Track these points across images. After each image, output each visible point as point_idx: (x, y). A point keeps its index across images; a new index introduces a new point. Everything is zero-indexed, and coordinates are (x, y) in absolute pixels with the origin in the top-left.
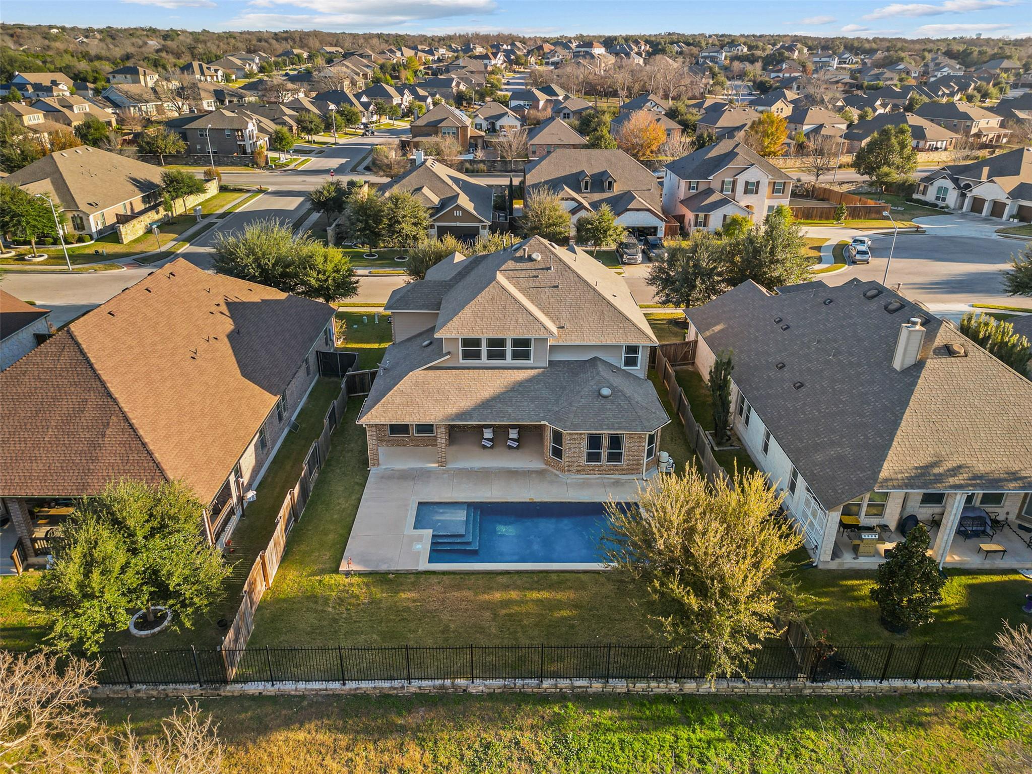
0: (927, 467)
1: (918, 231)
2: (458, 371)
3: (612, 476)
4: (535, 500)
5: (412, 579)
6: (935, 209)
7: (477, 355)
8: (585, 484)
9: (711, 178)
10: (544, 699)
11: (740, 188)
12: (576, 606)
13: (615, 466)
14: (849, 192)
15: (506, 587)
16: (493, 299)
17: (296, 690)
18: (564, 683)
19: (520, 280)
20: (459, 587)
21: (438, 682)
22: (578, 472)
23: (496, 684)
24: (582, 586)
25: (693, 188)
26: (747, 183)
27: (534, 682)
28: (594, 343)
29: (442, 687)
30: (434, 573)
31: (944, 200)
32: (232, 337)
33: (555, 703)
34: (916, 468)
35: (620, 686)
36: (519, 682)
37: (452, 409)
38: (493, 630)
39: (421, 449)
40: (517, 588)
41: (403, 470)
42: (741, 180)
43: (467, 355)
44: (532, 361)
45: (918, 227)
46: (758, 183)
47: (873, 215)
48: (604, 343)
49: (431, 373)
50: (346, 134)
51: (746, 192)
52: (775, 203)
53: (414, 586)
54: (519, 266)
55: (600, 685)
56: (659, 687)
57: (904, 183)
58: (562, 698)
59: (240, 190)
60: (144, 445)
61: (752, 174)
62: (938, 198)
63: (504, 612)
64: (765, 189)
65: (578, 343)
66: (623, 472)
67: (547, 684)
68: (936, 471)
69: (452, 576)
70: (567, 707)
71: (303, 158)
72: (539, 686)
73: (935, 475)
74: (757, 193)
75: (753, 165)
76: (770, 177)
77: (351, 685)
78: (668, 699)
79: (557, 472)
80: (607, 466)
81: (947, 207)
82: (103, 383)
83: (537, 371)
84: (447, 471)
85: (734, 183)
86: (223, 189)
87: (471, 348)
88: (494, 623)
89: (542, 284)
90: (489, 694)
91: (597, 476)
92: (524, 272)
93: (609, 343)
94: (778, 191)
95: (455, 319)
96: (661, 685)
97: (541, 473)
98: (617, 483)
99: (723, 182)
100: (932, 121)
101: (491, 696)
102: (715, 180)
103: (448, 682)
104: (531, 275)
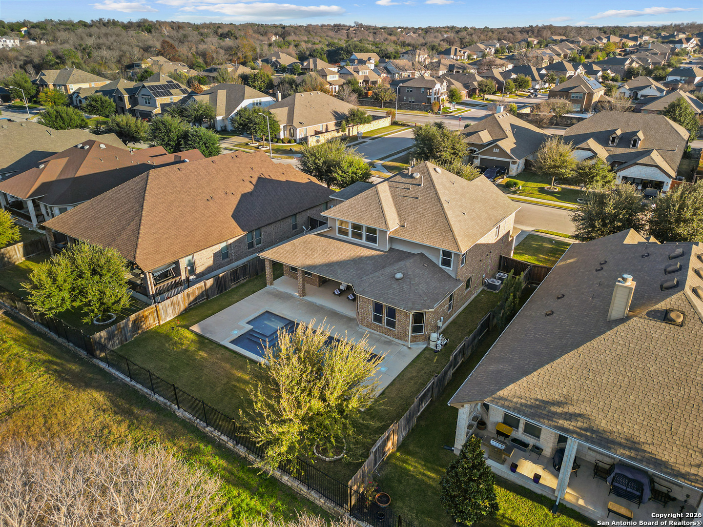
0: (548, 402)
2: (333, 240)
3: (388, 337)
5: (214, 346)
7: (346, 233)
8: (366, 336)
13: (390, 330)
16: (367, 198)
18: (216, 433)
19: (397, 189)
20: (227, 360)
21: (165, 401)
22: (368, 326)
27: (204, 424)
28: (417, 242)
29: (165, 404)
30: (226, 348)
32: (244, 196)
33: (205, 442)
34: (537, 400)
35: (242, 451)
36: (197, 421)
37: (309, 262)
38: (218, 389)
41: (281, 292)
43: (341, 231)
44: (377, 245)
48: (425, 244)
49: (318, 238)
50: (517, 95)
53: (210, 350)
54: (401, 180)
55: (232, 444)
58: (209, 440)
59: (403, 125)
63: (235, 383)
65: (407, 239)
66: (395, 336)
67: (209, 429)
68: (554, 409)
70: (207, 447)
71: (467, 109)
72: (204, 428)
73: (549, 412)
77: (133, 383)
79: (358, 322)
80: (385, 328)
83: (379, 252)
84: (302, 300)
86: (394, 123)
87: (343, 227)
88: (223, 386)
89: (409, 195)
90: (183, 420)
91: (379, 333)
93: (428, 244)
97: (350, 320)
103: (169, 403)
104: (406, 187)
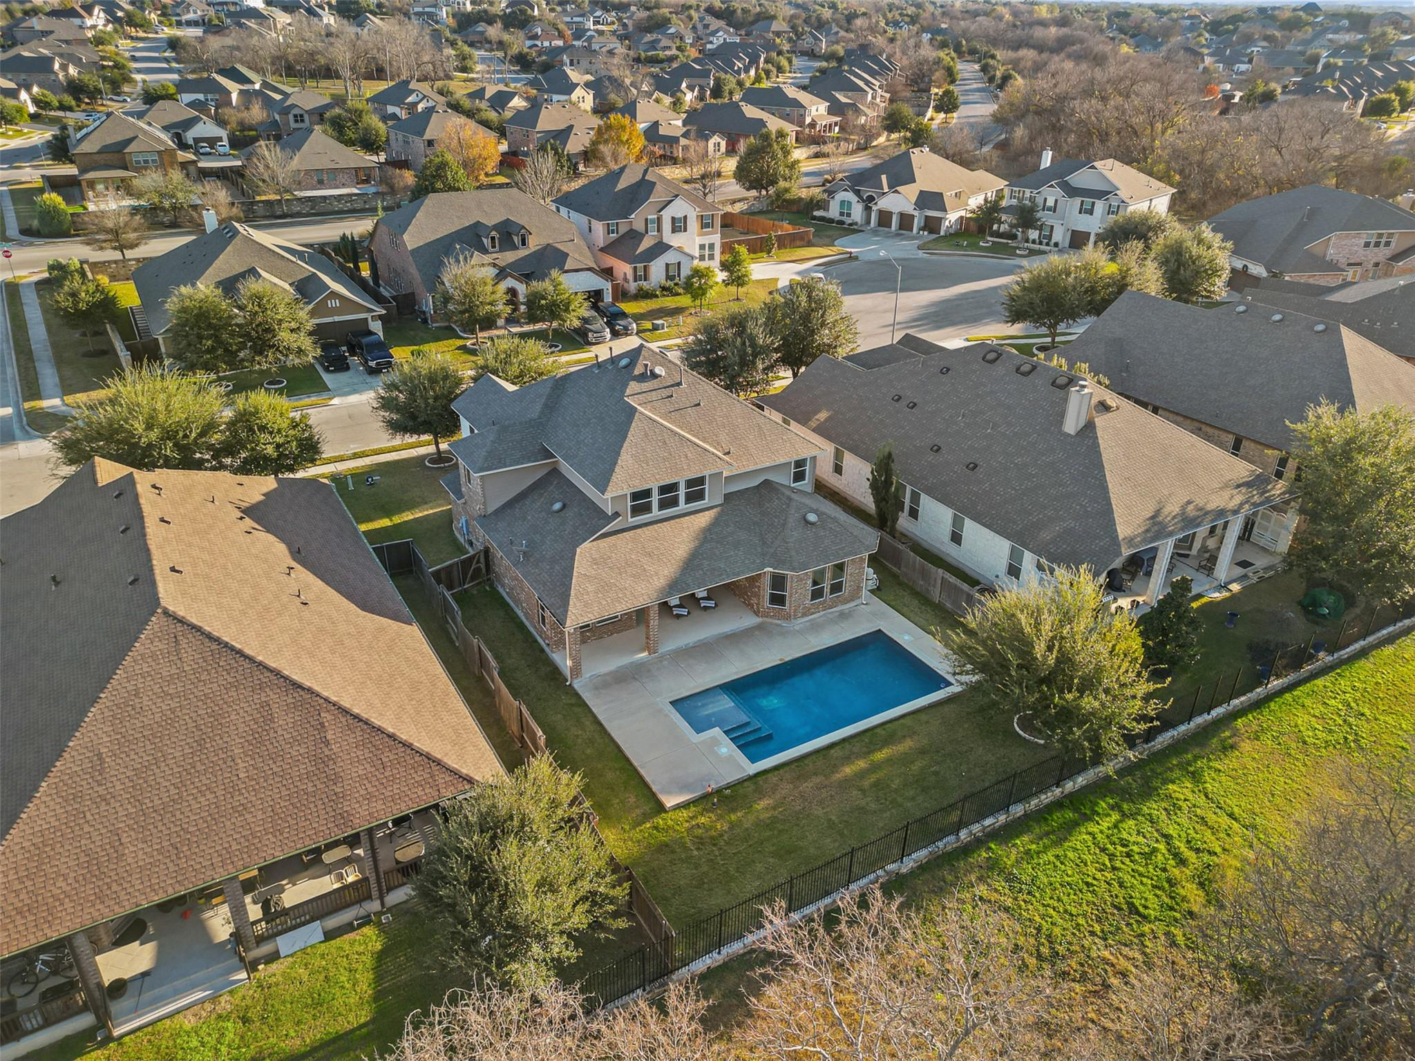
1: (852, 258)
2: (631, 533)
3: (834, 609)
4: (787, 660)
5: (750, 787)
6: (844, 228)
7: (647, 508)
8: (815, 627)
9: (633, 216)
10: (966, 850)
11: (667, 226)
12: (923, 752)
13: (837, 597)
14: (742, 213)
15: (847, 759)
16: (646, 435)
17: (745, 946)
18: (976, 828)
19: (656, 403)
20: (803, 777)
21: (872, 877)
22: (804, 615)
23: (921, 855)
24: (912, 733)
25: (613, 233)
26: (673, 219)
27: (952, 838)
28: (768, 465)
29: (878, 879)
30: (765, 772)
31: (849, 215)
33: (978, 848)
35: (1018, 810)
36: (940, 844)
38: (873, 806)
39: (607, 640)
40: (859, 756)
41: (613, 673)
42: (667, 215)
43: (636, 511)
44: (706, 501)
45: (851, 253)
46: (685, 217)
47: (798, 243)
48: (777, 462)
49: (603, 543)
51: (674, 231)
52: (706, 240)
53: (761, 794)
54: (646, 386)
55: (1005, 816)
56: (1046, 798)
57: (812, 200)
58: (978, 843)
60: (392, 737)
61: (679, 208)
62: (842, 214)
63: (866, 783)
64: (693, 225)
65: (752, 468)
66: (844, 601)
67: (963, 834)
69: (787, 769)
70: (990, 848)
72: (958, 839)
74: (685, 230)
75: (677, 196)
76: (697, 209)
78: (1058, 805)
79: (779, 622)
80: (829, 600)
81: (856, 224)
82: (277, 673)
83: (715, 510)
84: (662, 657)
85: (659, 220)
87: (640, 501)
88: (868, 799)
89: (682, 405)
90: (920, 867)
91: (822, 613)
92: (654, 393)
93: (782, 461)
94: (707, 226)
95: (616, 470)
96: (1049, 794)
97: (759, 627)
98: (843, 616)
99: (646, 220)
100: (762, 109)
101: (922, 868)
102: (637, 220)
104: (664, 396)
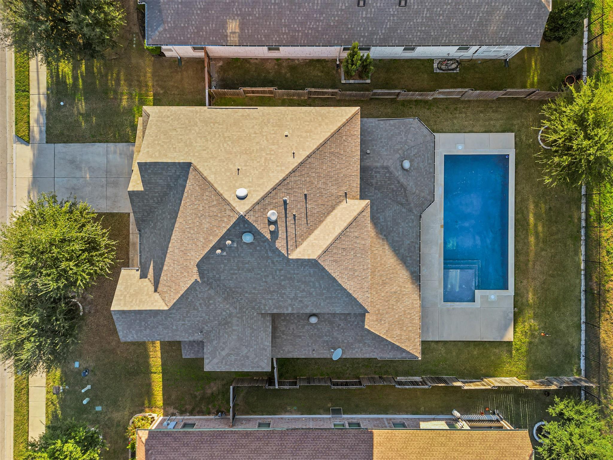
5: (520, 298)
19: (298, 233)
40: (526, 238)
53: (524, 296)
54: (282, 234)
89: (303, 210)
92: (289, 229)
104: (293, 222)
